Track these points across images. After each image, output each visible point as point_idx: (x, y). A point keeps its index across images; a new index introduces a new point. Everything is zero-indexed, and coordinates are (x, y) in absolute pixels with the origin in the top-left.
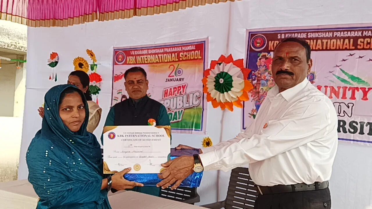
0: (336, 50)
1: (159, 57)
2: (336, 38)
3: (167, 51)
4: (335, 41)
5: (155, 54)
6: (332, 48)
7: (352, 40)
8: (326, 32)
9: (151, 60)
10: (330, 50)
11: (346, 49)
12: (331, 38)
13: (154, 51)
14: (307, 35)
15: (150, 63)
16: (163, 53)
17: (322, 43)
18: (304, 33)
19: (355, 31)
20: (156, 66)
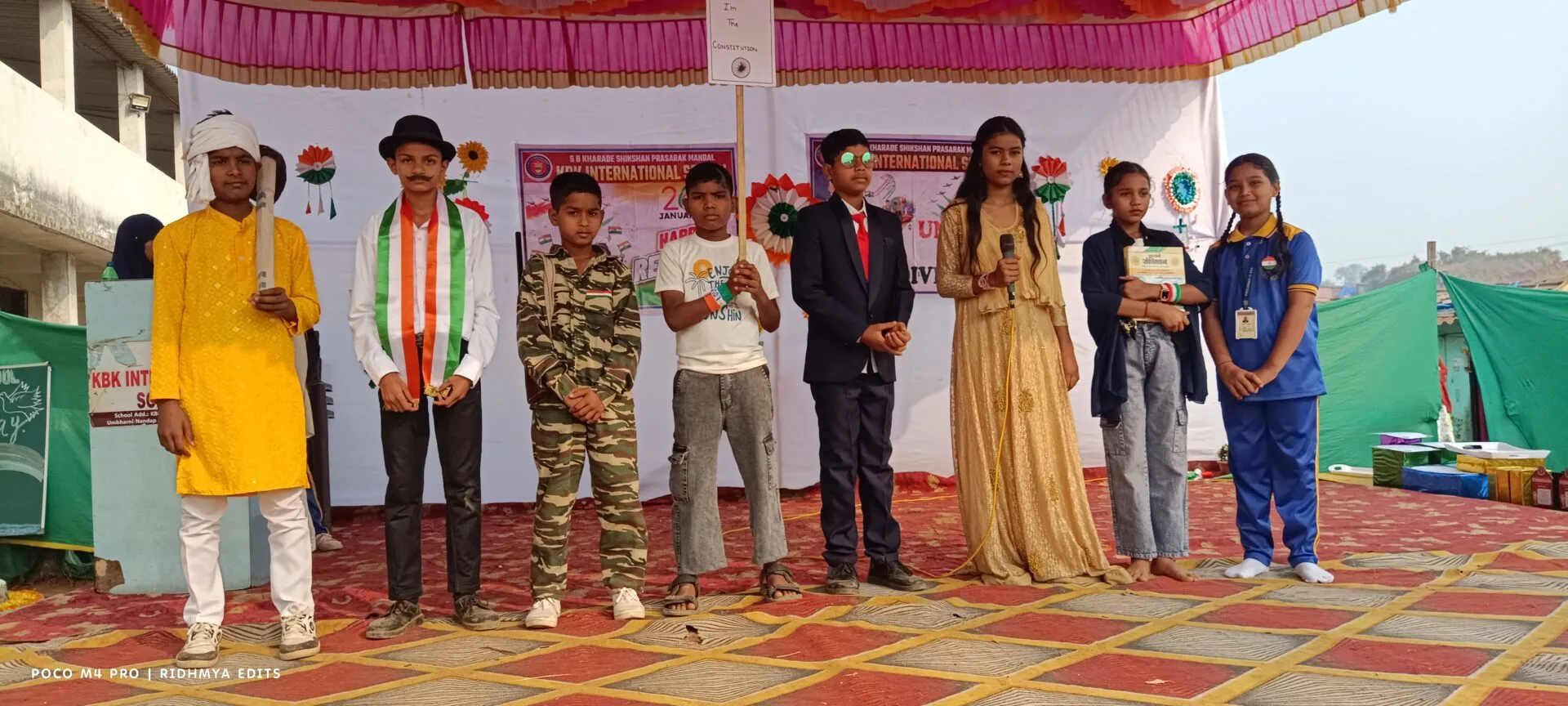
0: (936, 170)
1: (638, 170)
2: (936, 154)
3: (658, 160)
4: (934, 157)
5: (630, 164)
6: (932, 167)
7: (954, 158)
8: (923, 144)
9: (621, 176)
10: (930, 170)
11: (949, 170)
12: (930, 154)
13: (628, 159)
14: (899, 148)
15: (618, 181)
16: (649, 164)
17: (919, 159)
18: (894, 144)
19: (957, 145)
20: (632, 188)
